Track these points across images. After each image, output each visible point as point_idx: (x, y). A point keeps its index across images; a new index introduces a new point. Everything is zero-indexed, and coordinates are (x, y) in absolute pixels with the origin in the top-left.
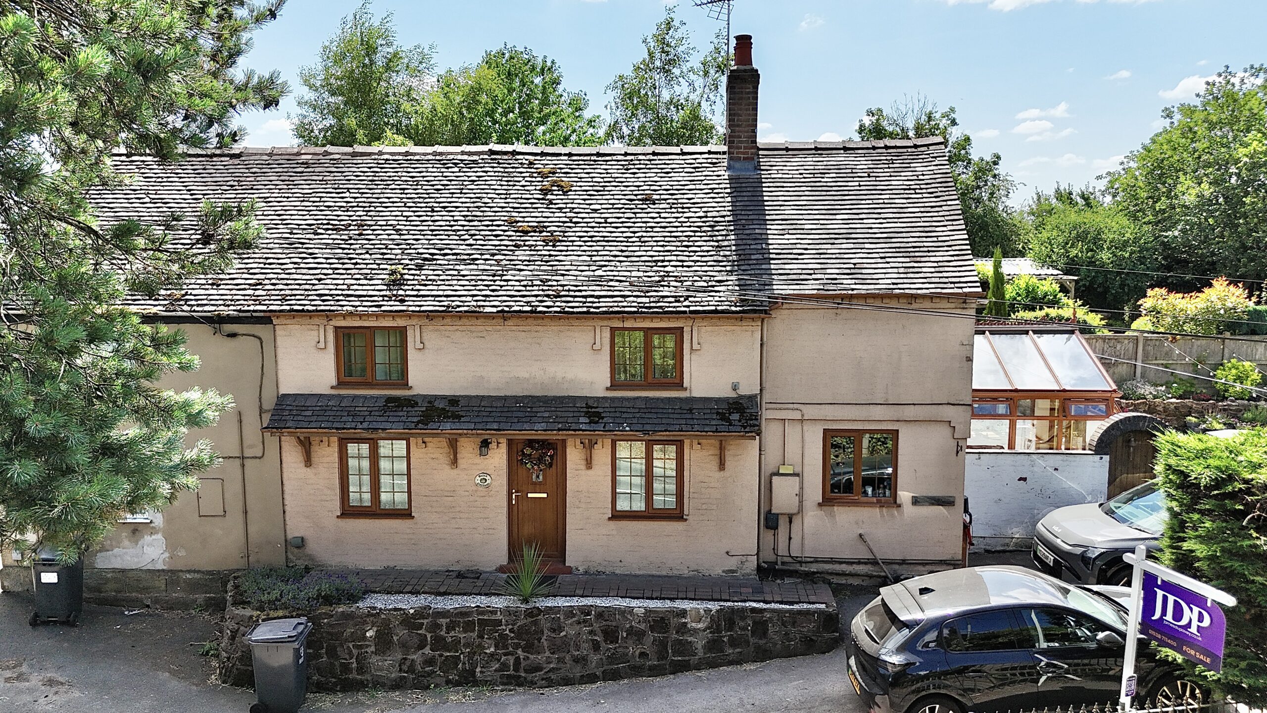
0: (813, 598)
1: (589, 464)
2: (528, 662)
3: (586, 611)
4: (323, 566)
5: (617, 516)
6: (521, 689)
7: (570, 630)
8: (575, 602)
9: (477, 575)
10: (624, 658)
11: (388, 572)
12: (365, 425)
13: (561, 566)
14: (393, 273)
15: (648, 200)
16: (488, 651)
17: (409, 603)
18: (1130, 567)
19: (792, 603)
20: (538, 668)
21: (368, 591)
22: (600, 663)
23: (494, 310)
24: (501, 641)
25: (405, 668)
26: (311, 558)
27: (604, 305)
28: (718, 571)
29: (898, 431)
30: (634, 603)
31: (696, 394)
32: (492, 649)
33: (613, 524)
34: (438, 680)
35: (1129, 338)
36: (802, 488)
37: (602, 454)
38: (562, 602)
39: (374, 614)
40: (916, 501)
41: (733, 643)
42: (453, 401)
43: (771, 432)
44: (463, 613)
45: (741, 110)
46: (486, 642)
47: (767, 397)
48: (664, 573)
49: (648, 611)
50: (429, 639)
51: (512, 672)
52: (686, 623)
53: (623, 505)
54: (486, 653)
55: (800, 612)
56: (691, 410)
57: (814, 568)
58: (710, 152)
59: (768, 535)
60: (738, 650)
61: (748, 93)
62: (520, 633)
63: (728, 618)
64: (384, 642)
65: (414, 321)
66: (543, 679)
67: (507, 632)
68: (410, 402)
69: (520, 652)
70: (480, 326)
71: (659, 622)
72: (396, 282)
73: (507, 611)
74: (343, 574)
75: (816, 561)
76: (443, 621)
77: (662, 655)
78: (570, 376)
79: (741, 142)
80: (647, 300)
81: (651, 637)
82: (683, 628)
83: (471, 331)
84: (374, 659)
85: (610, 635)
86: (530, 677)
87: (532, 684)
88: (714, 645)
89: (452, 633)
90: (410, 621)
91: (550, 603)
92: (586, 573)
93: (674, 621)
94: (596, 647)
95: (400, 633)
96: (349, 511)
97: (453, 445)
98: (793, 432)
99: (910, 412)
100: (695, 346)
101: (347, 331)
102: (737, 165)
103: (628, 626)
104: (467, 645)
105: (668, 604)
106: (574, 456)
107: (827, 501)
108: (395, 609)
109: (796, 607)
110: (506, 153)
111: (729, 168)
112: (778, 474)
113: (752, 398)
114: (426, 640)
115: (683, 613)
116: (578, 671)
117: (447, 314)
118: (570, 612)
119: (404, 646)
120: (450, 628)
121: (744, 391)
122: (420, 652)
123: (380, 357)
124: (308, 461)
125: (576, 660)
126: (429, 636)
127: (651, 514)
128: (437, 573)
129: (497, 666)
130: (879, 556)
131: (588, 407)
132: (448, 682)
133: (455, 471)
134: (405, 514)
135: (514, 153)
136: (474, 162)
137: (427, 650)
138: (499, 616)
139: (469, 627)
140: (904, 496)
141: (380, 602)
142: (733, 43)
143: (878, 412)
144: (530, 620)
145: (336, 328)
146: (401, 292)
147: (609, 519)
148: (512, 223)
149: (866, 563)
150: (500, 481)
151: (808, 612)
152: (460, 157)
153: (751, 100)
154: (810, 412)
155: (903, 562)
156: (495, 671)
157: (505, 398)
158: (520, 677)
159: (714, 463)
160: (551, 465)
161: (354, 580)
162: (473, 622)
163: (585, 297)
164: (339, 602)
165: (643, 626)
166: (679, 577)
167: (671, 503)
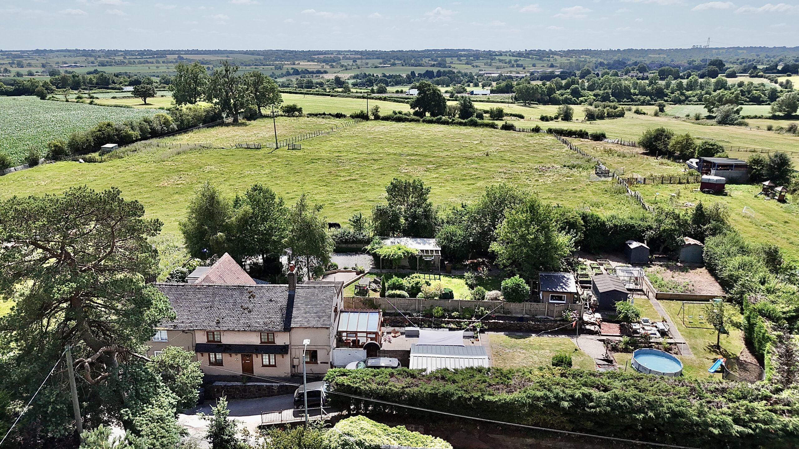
3: (255, 385)
5: (264, 366)
6: (243, 399)
7: (252, 389)
8: (254, 383)
9: (236, 377)
11: (219, 376)
12: (213, 350)
13: (252, 376)
14: (218, 320)
15: (271, 301)
17: (223, 383)
20: (246, 396)
21: (215, 381)
22: (258, 395)
23: (237, 330)
24: (240, 391)
27: (258, 329)
28: (283, 376)
29: (317, 350)
30: (264, 384)
31: (277, 344)
32: (238, 393)
36: (299, 360)
37: (259, 356)
38: (251, 384)
39: (216, 386)
41: (282, 391)
42: (230, 345)
43: (293, 351)
44: (233, 385)
46: (237, 391)
47: (291, 345)
48: (273, 376)
49: (266, 385)
53: (264, 364)
56: (277, 348)
57: (302, 375)
58: (285, 287)
59: (293, 369)
62: (243, 390)
63: (281, 387)
64: (218, 391)
65: (222, 331)
66: (247, 398)
67: (241, 389)
68: (222, 346)
69: (243, 393)
70: (235, 332)
71: (268, 387)
72: (218, 323)
73: (241, 385)
76: (229, 388)
77: (269, 393)
78: (253, 341)
79: (291, 286)
80: (267, 328)
81: (266, 390)
83: (233, 333)
84: (217, 394)
87: (245, 398)
88: (278, 392)
89: (231, 390)
91: (249, 384)
92: (257, 378)
93: (271, 387)
94: (257, 392)
95: (221, 390)
96: (211, 364)
97: (230, 354)
98: (297, 350)
99: (319, 347)
100: (277, 336)
101: (209, 333)
102: (290, 291)
103: (263, 388)
104: (233, 392)
105: (271, 384)
108: (220, 385)
110: (242, 286)
112: (294, 358)
113: (288, 345)
115: (273, 386)
116: (254, 396)
117: (228, 330)
118: (252, 386)
121: (286, 344)
123: (216, 336)
124: (202, 356)
125: (253, 394)
127: (270, 366)
128: (228, 377)
129: (239, 395)
130: (314, 372)
131: (256, 347)
132: (230, 398)
133: (231, 358)
134: (222, 365)
136: (235, 289)
138: (239, 387)
139: (233, 389)
140: (319, 362)
141: (217, 383)
143: (314, 347)
144: (245, 387)
145: (207, 332)
146: (219, 325)
147: (262, 367)
148: (242, 306)
149: (311, 374)
154: (300, 347)
155: (319, 374)
157: (240, 345)
158: (243, 397)
160: (249, 357)
162: (234, 387)
163: (255, 327)
165: (266, 388)
166: (275, 378)
167: (274, 364)
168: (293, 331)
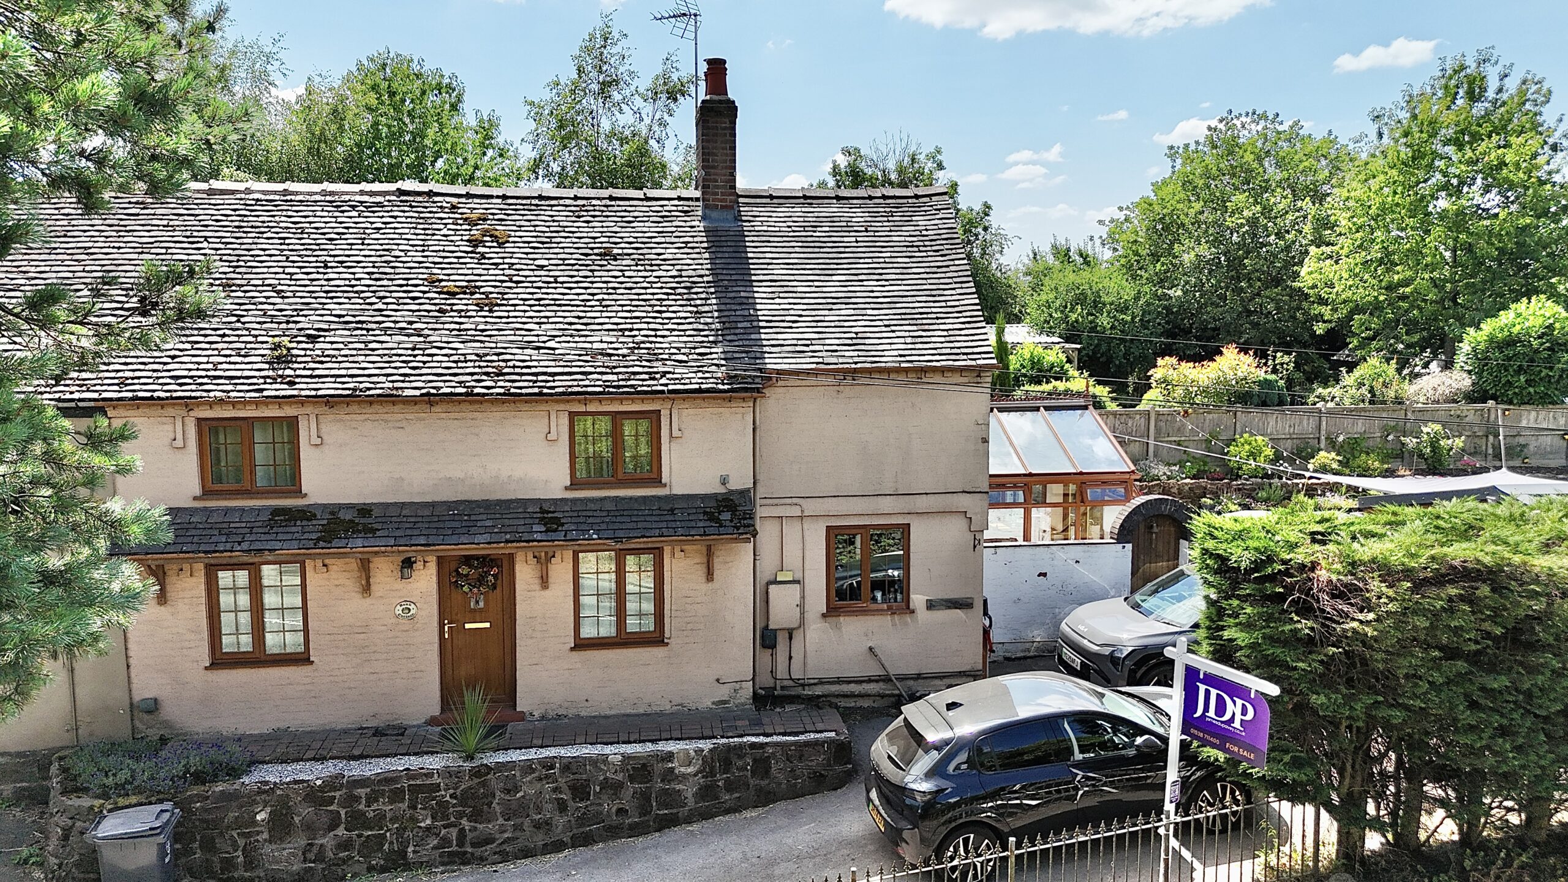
0: (820, 726)
1: (544, 582)
2: (475, 834)
3: (548, 764)
4: (185, 734)
5: (581, 645)
6: (467, 869)
7: (528, 789)
8: (532, 754)
9: (401, 731)
10: (598, 818)
11: (277, 736)
12: (245, 546)
13: (510, 712)
14: (277, 346)
15: (607, 254)
16: (422, 825)
17: (314, 773)
18: (1171, 662)
19: (796, 734)
20: (489, 840)
21: (254, 762)
22: (568, 827)
23: (417, 393)
24: (440, 811)
25: (311, 856)
26: (167, 724)
27: (561, 384)
28: (707, 703)
29: (909, 525)
30: (608, 750)
31: (678, 490)
32: (428, 822)
33: (576, 655)
34: (357, 868)
35: (1140, 413)
36: (803, 597)
37: (560, 569)
38: (515, 756)
39: (266, 790)
40: (931, 605)
41: (730, 787)
42: (364, 510)
43: (767, 532)
44: (388, 779)
45: (716, 148)
46: (420, 813)
47: (761, 492)
48: (641, 711)
49: (626, 758)
50: (343, 816)
51: (454, 848)
52: (673, 768)
53: (588, 631)
54: (420, 827)
55: (807, 744)
56: (672, 510)
57: (818, 691)
58: (679, 198)
59: (765, 656)
60: (737, 795)
61: (725, 128)
62: (464, 799)
63: (724, 758)
64: (281, 826)
65: (308, 409)
66: (495, 853)
67: (448, 798)
68: (306, 514)
69: (464, 822)
70: (397, 414)
71: (640, 770)
72: (281, 359)
73: (447, 772)
74: (218, 742)
75: (821, 682)
76: (362, 792)
77: (644, 811)
78: (518, 473)
79: (717, 187)
80: (615, 377)
81: (630, 788)
82: (669, 775)
83: (386, 421)
84: (267, 849)
85: (580, 791)
86: (478, 852)
87: (482, 860)
88: (707, 792)
89: (375, 806)
90: (315, 795)
91: (501, 758)
92: (543, 718)
93: (659, 767)
94: (562, 807)
95: (304, 812)
96: (221, 661)
97: (365, 566)
98: (792, 531)
99: (922, 504)
100: (675, 433)
101: (214, 423)
102: (714, 214)
103: (602, 778)
104: (393, 820)
105: (650, 747)
106: (525, 573)
107: (832, 612)
108: (296, 782)
109: (802, 737)
110: (419, 194)
111: (704, 218)
112: (775, 582)
113: (744, 493)
114: (340, 818)
115: (670, 756)
116: (540, 839)
117: (354, 399)
118: (528, 767)
119: (309, 828)
120: (371, 800)
121: (735, 485)
122: (331, 834)
123: (261, 454)
124: (163, 597)
125: (537, 826)
126: (343, 812)
127: (623, 640)
128: (346, 732)
129: (435, 842)
130: (892, 672)
131: (543, 511)
132: (371, 869)
133: (368, 601)
134: (302, 659)
135: (430, 194)
136: (379, 204)
137: (341, 831)
138: (436, 779)
139: (396, 796)
140: (918, 599)
141: (273, 774)
142: (703, 67)
143: (887, 505)
144: (476, 781)
145: (199, 420)
146: (288, 372)
147: (572, 649)
148: (432, 282)
149: (877, 681)
150: (428, 610)
151: (816, 743)
152: (358, 198)
153: (728, 137)
154: (811, 507)
155: (919, 677)
156: (434, 848)
157: (433, 505)
158: (466, 853)
159: (701, 572)
160: (494, 587)
161: (235, 748)
162: (402, 790)
163: (536, 374)
164: (215, 779)
165: (620, 777)
166: (661, 714)
167: (649, 625)
168: (776, 399)
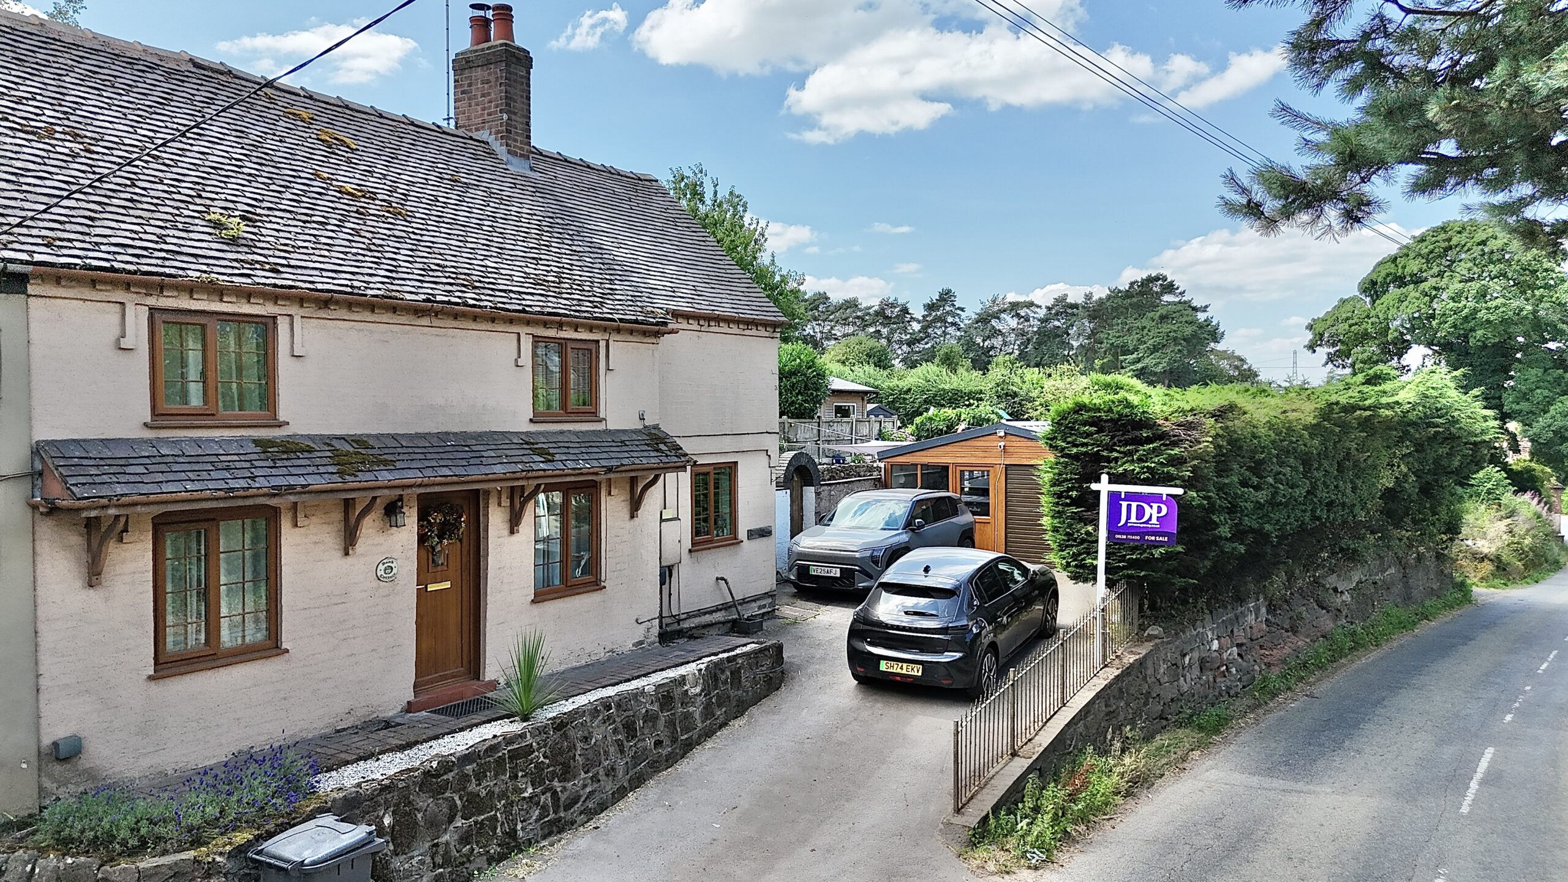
1: (514, 528)
2: (566, 794)
4: (116, 785)
6: (563, 837)
10: (644, 754)
16: (526, 795)
20: (576, 799)
22: (626, 769)
23: (418, 298)
24: (537, 775)
25: (439, 860)
29: (736, 463)
32: (530, 790)
34: (480, 862)
36: (680, 534)
38: (564, 706)
40: (750, 535)
41: (720, 702)
44: (492, 748)
45: (516, 95)
46: (522, 782)
49: (657, 687)
50: (458, 802)
51: (552, 816)
52: (687, 691)
54: (524, 798)
57: (689, 624)
60: (724, 709)
62: (554, 756)
63: (714, 674)
64: (406, 828)
65: (293, 309)
66: (581, 814)
67: (542, 759)
69: (556, 783)
70: (382, 324)
73: (536, 729)
75: (689, 616)
76: (469, 768)
77: (674, 738)
78: (491, 402)
81: (662, 717)
82: (684, 699)
84: (396, 863)
86: (569, 815)
87: (572, 825)
88: (708, 713)
89: (484, 784)
90: (430, 783)
93: (677, 692)
94: (621, 748)
95: (424, 805)
96: (167, 664)
99: (747, 443)
101: (167, 318)
103: (644, 711)
104: (500, 796)
106: (496, 518)
107: (695, 547)
109: (746, 648)
110: (218, 72)
111: (507, 162)
112: (664, 520)
114: (456, 806)
118: (594, 711)
119: (433, 824)
120: (480, 777)
121: (649, 421)
122: (451, 828)
124: (94, 575)
125: (607, 773)
126: (456, 798)
127: (570, 587)
129: (537, 813)
132: (491, 860)
133: (346, 561)
137: (459, 822)
138: (529, 739)
140: (742, 531)
144: (559, 733)
145: (153, 311)
146: (259, 258)
147: (532, 602)
148: (323, 179)
149: (721, 610)
150: (407, 565)
156: (536, 821)
158: (559, 819)
159: (628, 510)
162: (502, 759)
163: (504, 291)
165: (655, 707)
